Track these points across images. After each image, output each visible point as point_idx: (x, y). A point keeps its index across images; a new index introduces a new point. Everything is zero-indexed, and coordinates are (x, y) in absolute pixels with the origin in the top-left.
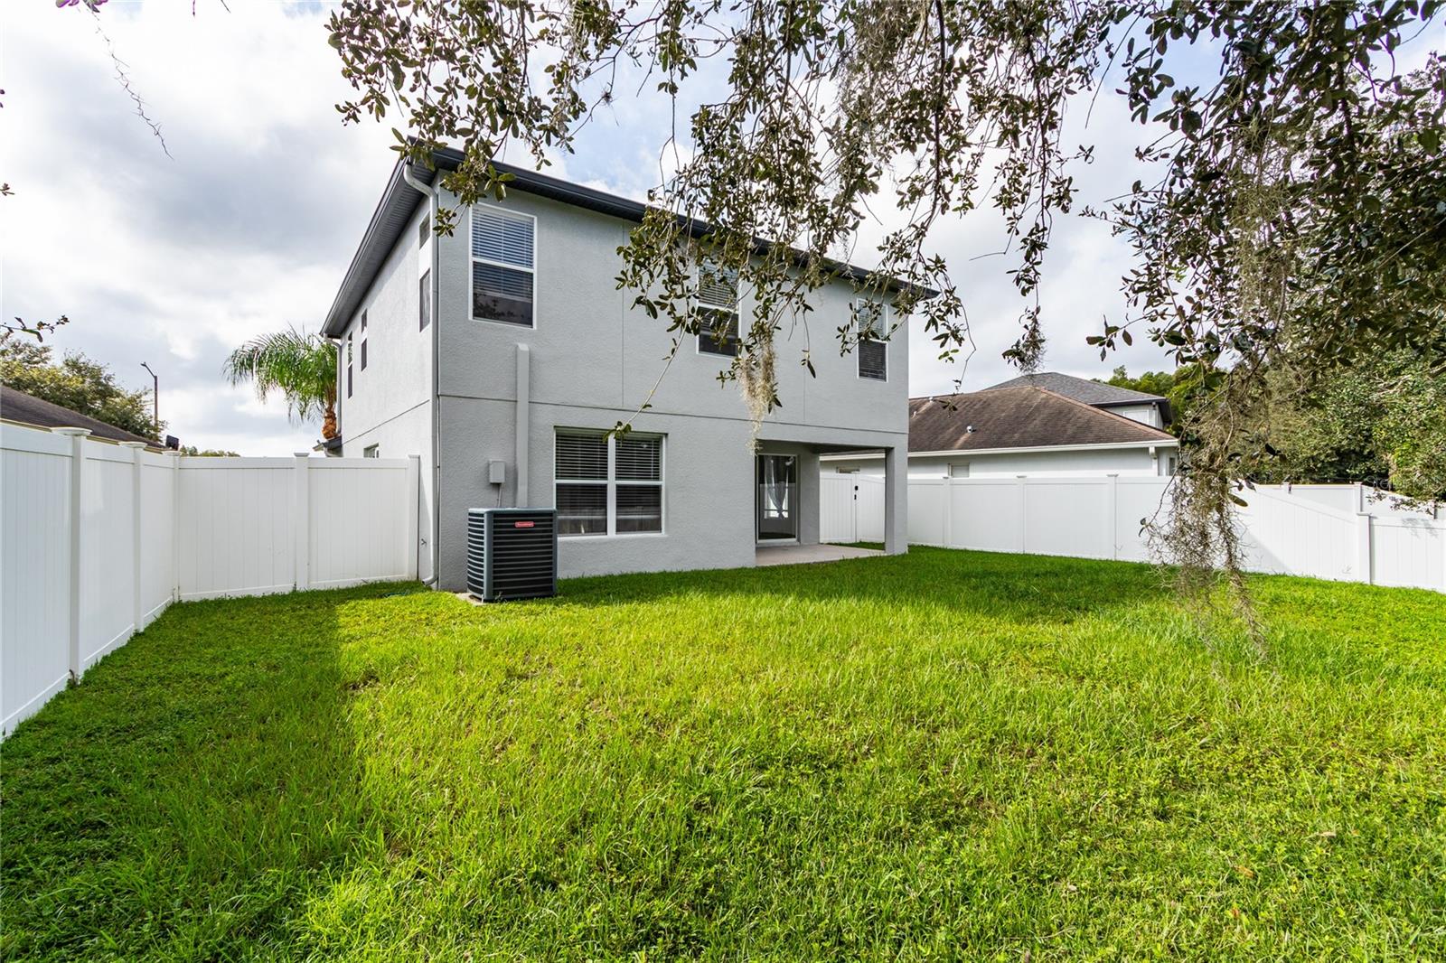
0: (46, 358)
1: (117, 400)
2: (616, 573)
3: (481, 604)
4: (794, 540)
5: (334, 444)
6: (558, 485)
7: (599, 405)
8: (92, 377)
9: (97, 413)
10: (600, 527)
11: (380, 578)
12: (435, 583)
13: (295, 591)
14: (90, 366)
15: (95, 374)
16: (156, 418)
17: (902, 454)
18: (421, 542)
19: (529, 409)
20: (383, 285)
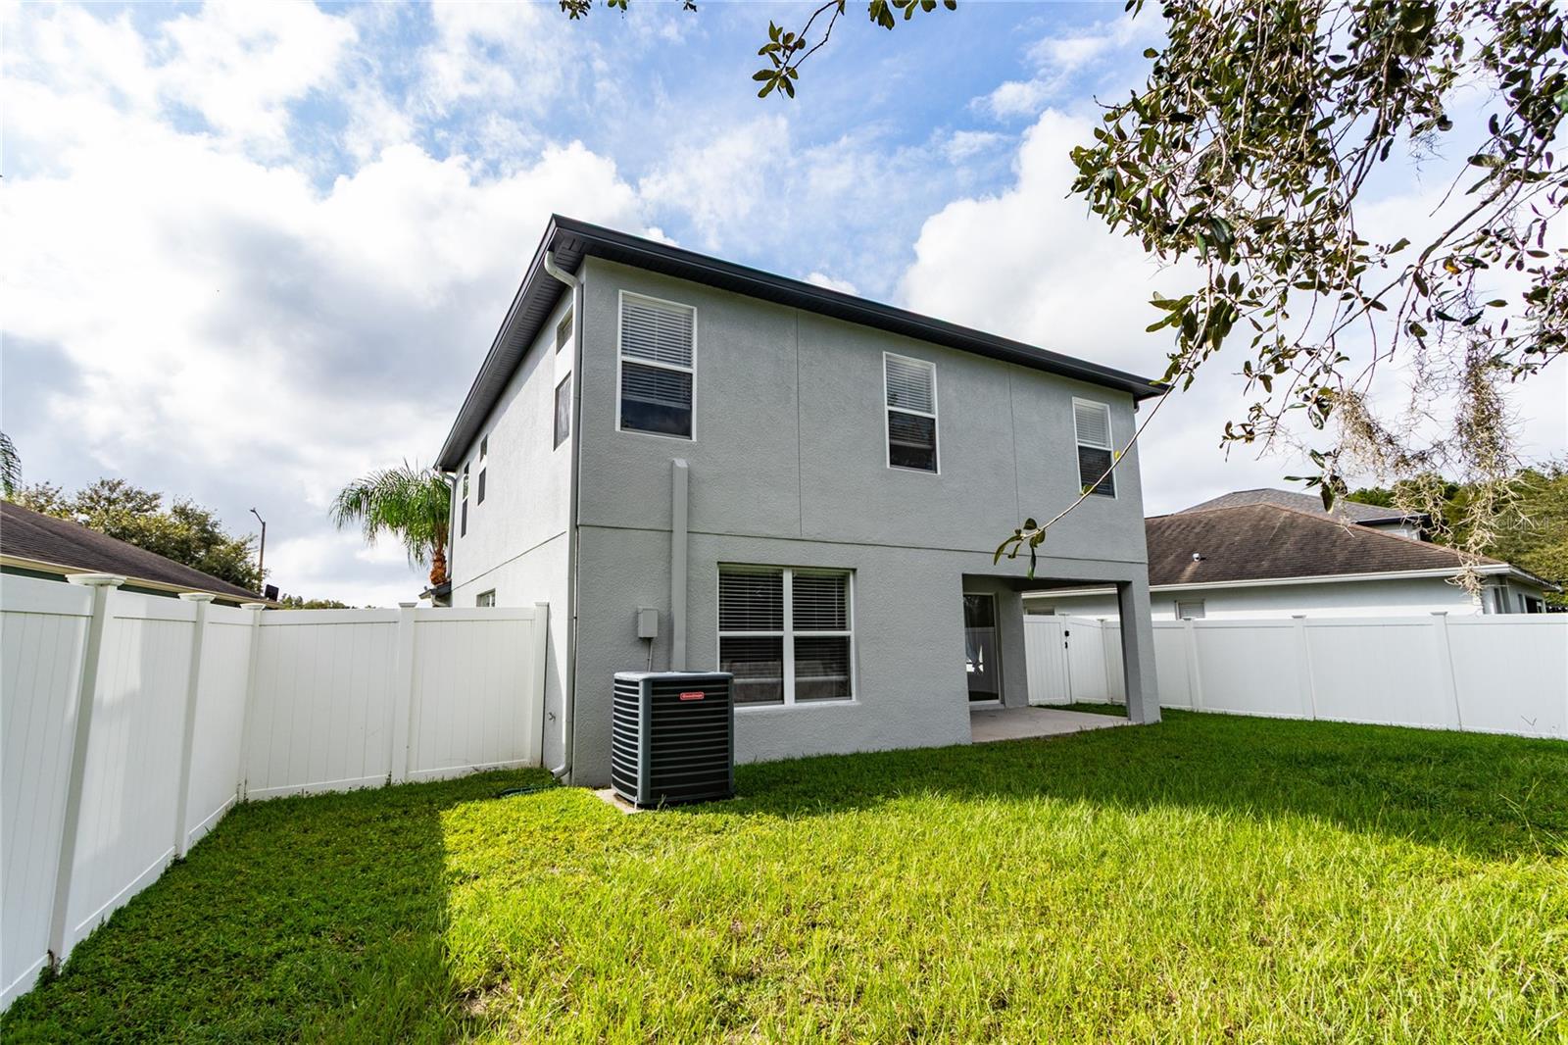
0: (156, 506)
1: (222, 547)
2: (798, 756)
3: (634, 810)
4: (997, 702)
5: (442, 592)
6: (722, 639)
7: (772, 533)
8: (198, 524)
9: (200, 562)
10: (775, 694)
11: (495, 764)
12: (567, 775)
13: (388, 784)
14: (198, 512)
15: (201, 521)
16: (261, 565)
17: (1141, 589)
18: (548, 716)
19: (688, 541)
20: (508, 404)
